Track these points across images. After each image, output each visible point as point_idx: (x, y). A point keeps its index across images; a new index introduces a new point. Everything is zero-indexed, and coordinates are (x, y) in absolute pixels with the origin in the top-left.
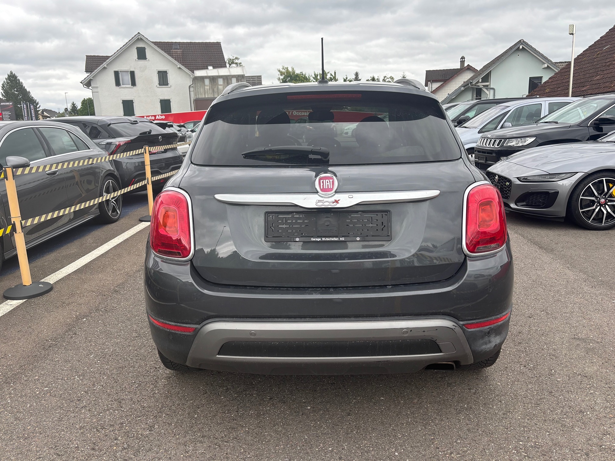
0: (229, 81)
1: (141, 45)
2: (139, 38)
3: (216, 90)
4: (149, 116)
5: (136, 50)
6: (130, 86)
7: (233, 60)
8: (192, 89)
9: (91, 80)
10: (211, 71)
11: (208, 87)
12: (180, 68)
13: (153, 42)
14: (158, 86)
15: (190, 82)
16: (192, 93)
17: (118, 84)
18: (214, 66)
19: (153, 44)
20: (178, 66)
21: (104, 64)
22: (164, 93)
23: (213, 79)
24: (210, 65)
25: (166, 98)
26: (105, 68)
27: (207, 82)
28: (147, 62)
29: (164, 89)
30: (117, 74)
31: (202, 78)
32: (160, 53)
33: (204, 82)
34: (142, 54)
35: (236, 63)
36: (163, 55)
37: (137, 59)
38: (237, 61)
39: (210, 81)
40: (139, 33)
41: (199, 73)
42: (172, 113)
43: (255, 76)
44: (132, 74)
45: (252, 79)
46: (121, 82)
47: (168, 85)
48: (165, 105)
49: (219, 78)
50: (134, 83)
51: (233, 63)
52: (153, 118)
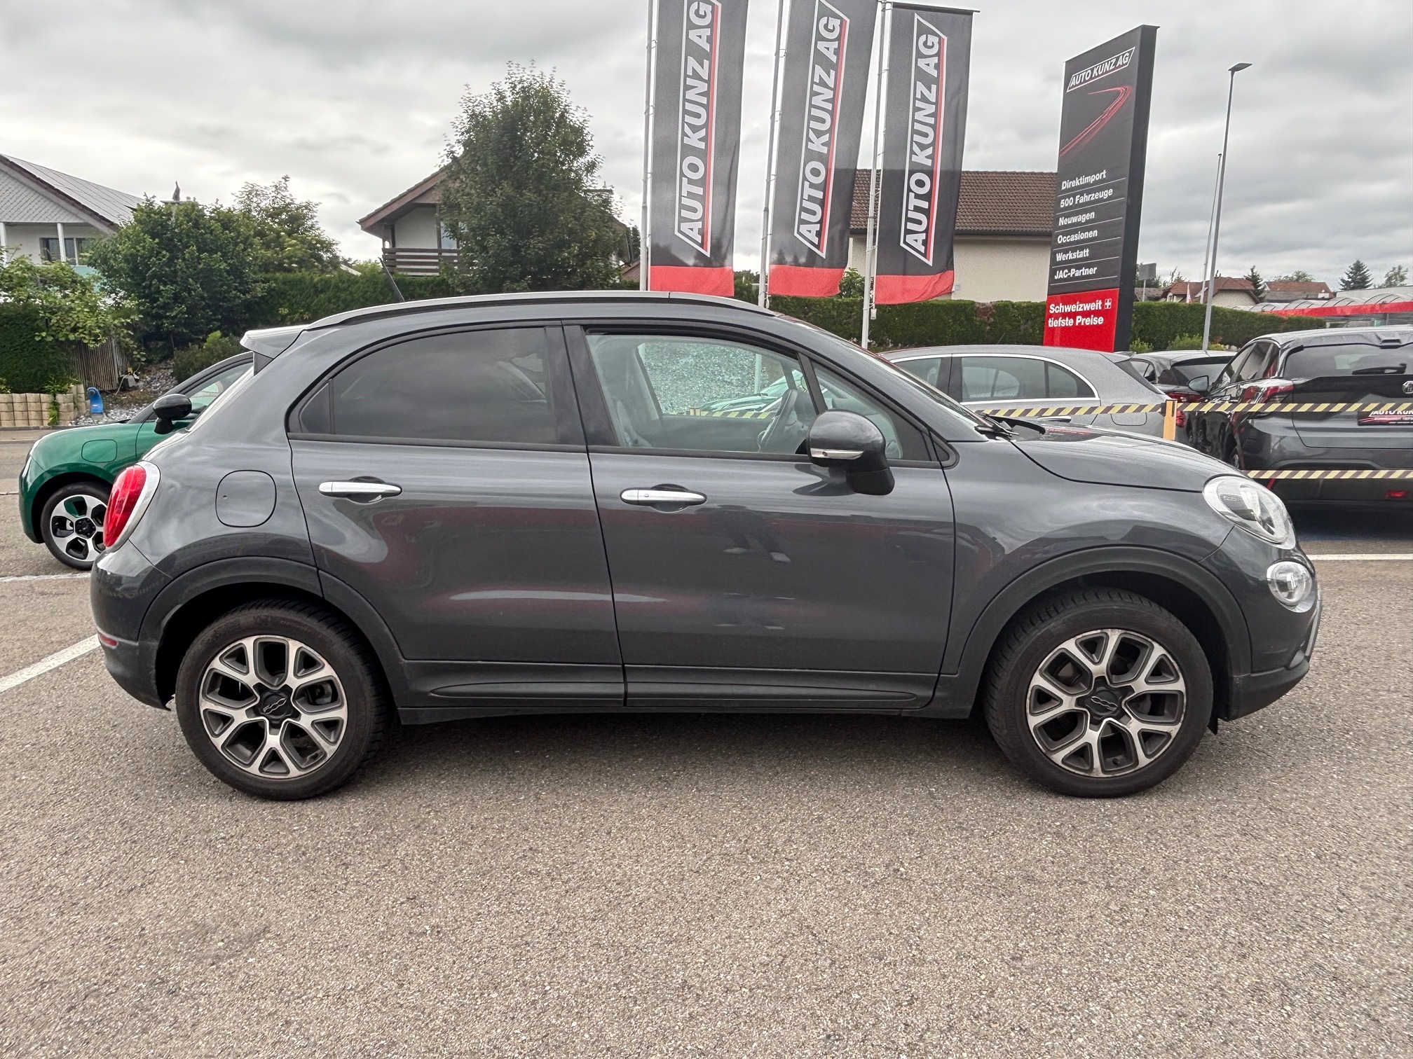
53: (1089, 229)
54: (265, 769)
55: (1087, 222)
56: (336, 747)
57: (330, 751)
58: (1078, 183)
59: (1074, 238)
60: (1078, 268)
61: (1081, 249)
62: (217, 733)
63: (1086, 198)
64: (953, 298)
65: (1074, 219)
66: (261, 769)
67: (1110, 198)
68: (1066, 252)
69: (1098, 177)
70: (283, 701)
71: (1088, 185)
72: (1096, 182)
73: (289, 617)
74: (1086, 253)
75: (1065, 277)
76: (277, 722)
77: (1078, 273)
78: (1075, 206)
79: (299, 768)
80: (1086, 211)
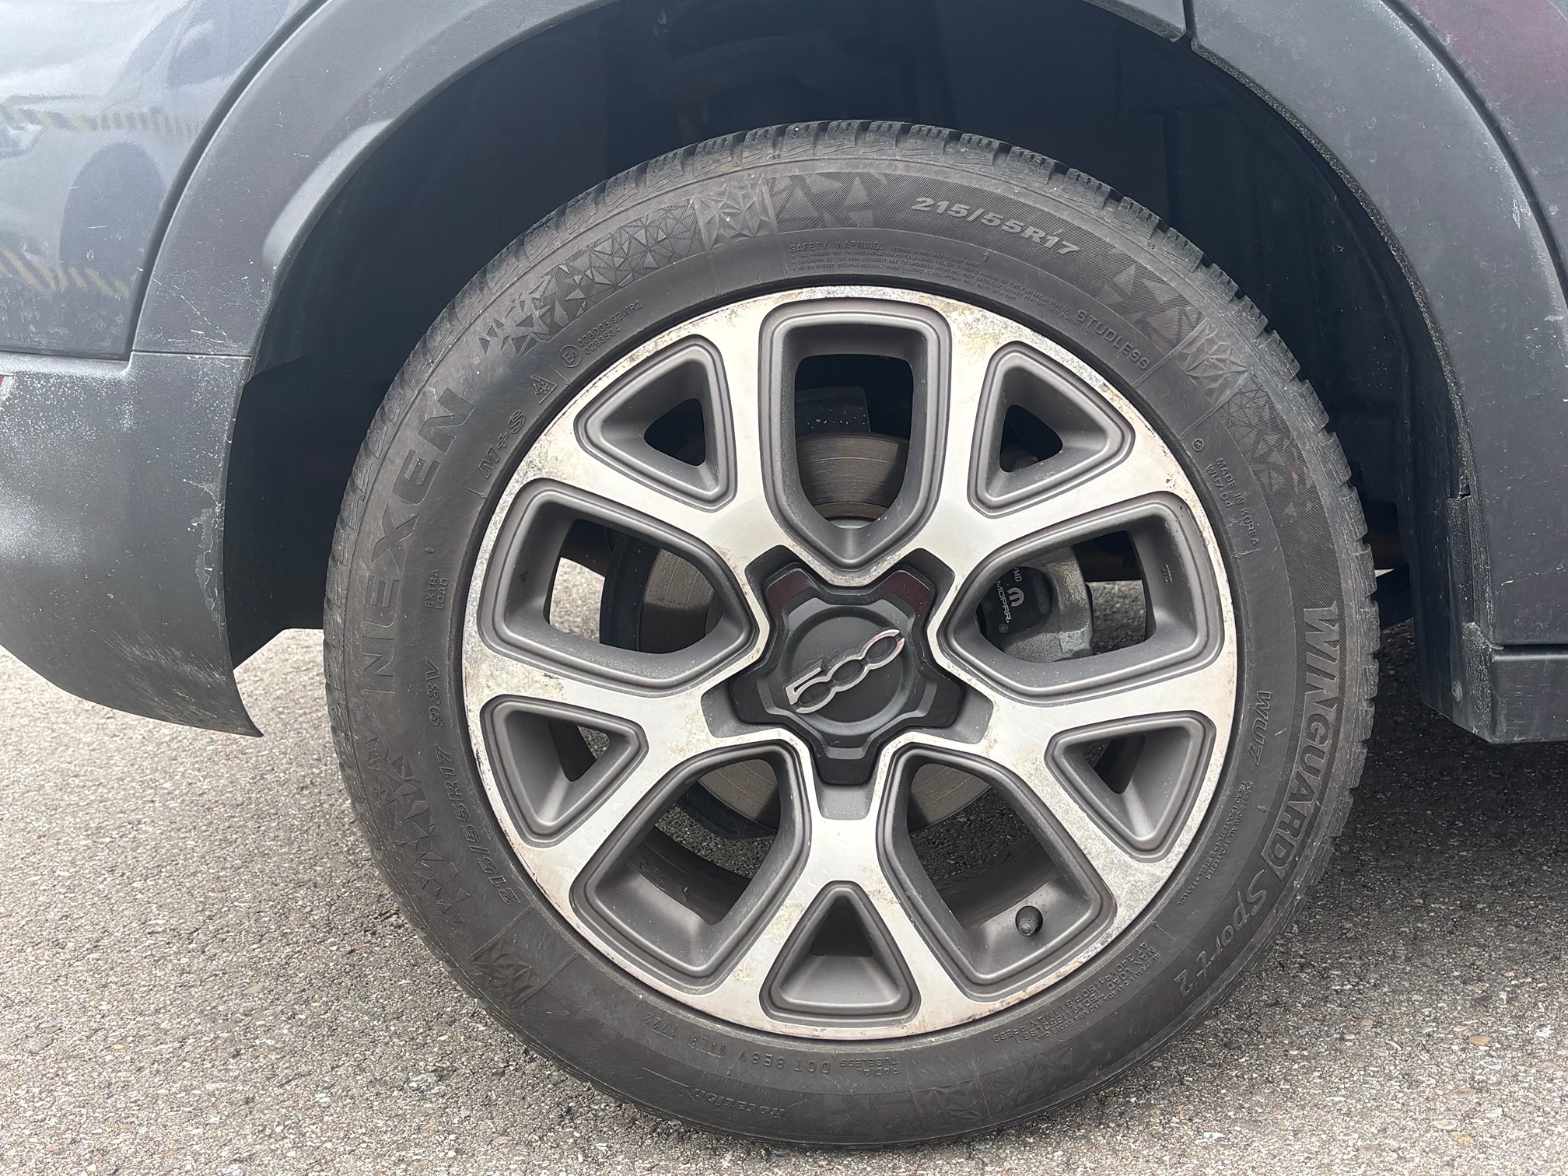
54: (792, 997)
56: (1161, 869)
57: (1135, 888)
62: (547, 818)
66: (769, 998)
70: (891, 641)
73: (956, 179)
76: (858, 754)
79: (966, 981)
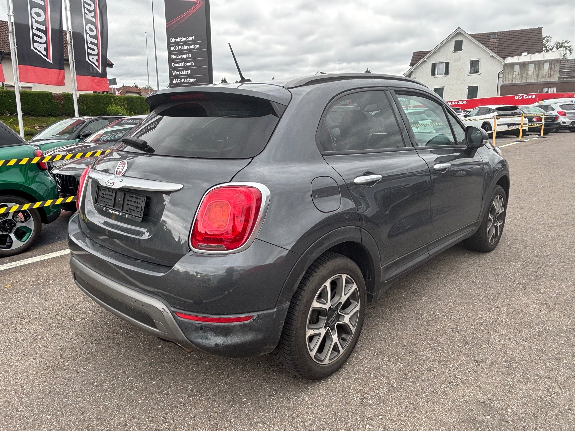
0: (541, 66)
1: (459, 38)
2: (459, 33)
3: (524, 75)
4: (453, 102)
5: (454, 44)
6: (443, 75)
7: (562, 43)
8: (501, 76)
9: (412, 72)
10: (525, 57)
11: (517, 73)
12: (492, 56)
13: (470, 35)
14: (469, 74)
15: (500, 69)
16: (501, 80)
17: (433, 74)
18: (529, 51)
19: (470, 36)
20: (491, 55)
21: (425, 58)
22: (473, 80)
23: (524, 65)
24: (525, 52)
25: (474, 85)
26: (425, 61)
27: (517, 68)
28: (462, 53)
29: (475, 76)
30: (434, 65)
31: (513, 65)
32: (475, 44)
33: (513, 69)
34: (458, 47)
35: (565, 47)
36: (479, 46)
37: (453, 51)
38: (566, 45)
39: (521, 67)
40: (459, 28)
41: (510, 60)
42: (478, 98)
43: (572, 60)
44: (447, 64)
45: (568, 62)
46: (436, 73)
47: (478, 73)
48: (473, 91)
49: (531, 63)
50: (447, 73)
51: (561, 47)
52: (456, 103)
53: (189, 62)
55: (187, 58)
58: (179, 40)
59: (181, 65)
60: (185, 78)
61: (186, 70)
63: (184, 47)
64: (32, 90)
65: (180, 56)
67: (198, 49)
68: (178, 71)
69: (190, 38)
71: (185, 41)
72: (189, 41)
74: (189, 72)
75: (179, 82)
77: (186, 81)
78: (179, 50)
80: (186, 53)
